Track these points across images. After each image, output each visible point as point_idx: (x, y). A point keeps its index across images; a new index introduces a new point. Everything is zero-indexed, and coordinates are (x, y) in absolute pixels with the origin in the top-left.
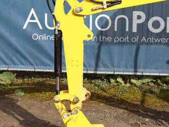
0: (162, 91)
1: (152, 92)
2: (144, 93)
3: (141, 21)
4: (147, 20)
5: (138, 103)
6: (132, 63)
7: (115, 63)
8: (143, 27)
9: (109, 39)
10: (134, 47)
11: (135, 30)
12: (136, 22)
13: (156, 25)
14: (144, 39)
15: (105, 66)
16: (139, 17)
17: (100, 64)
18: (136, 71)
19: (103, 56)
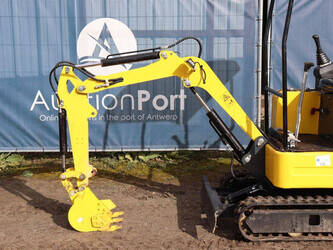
0: (168, 165)
1: (158, 167)
2: (151, 168)
3: (146, 100)
4: (152, 99)
5: (145, 178)
6: (139, 139)
7: (123, 141)
8: (148, 105)
9: (116, 118)
10: (141, 124)
11: (140, 108)
12: (141, 100)
13: (160, 103)
14: (149, 117)
15: (113, 144)
16: (144, 96)
17: (109, 143)
18: (143, 148)
19: (111, 134)
